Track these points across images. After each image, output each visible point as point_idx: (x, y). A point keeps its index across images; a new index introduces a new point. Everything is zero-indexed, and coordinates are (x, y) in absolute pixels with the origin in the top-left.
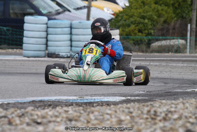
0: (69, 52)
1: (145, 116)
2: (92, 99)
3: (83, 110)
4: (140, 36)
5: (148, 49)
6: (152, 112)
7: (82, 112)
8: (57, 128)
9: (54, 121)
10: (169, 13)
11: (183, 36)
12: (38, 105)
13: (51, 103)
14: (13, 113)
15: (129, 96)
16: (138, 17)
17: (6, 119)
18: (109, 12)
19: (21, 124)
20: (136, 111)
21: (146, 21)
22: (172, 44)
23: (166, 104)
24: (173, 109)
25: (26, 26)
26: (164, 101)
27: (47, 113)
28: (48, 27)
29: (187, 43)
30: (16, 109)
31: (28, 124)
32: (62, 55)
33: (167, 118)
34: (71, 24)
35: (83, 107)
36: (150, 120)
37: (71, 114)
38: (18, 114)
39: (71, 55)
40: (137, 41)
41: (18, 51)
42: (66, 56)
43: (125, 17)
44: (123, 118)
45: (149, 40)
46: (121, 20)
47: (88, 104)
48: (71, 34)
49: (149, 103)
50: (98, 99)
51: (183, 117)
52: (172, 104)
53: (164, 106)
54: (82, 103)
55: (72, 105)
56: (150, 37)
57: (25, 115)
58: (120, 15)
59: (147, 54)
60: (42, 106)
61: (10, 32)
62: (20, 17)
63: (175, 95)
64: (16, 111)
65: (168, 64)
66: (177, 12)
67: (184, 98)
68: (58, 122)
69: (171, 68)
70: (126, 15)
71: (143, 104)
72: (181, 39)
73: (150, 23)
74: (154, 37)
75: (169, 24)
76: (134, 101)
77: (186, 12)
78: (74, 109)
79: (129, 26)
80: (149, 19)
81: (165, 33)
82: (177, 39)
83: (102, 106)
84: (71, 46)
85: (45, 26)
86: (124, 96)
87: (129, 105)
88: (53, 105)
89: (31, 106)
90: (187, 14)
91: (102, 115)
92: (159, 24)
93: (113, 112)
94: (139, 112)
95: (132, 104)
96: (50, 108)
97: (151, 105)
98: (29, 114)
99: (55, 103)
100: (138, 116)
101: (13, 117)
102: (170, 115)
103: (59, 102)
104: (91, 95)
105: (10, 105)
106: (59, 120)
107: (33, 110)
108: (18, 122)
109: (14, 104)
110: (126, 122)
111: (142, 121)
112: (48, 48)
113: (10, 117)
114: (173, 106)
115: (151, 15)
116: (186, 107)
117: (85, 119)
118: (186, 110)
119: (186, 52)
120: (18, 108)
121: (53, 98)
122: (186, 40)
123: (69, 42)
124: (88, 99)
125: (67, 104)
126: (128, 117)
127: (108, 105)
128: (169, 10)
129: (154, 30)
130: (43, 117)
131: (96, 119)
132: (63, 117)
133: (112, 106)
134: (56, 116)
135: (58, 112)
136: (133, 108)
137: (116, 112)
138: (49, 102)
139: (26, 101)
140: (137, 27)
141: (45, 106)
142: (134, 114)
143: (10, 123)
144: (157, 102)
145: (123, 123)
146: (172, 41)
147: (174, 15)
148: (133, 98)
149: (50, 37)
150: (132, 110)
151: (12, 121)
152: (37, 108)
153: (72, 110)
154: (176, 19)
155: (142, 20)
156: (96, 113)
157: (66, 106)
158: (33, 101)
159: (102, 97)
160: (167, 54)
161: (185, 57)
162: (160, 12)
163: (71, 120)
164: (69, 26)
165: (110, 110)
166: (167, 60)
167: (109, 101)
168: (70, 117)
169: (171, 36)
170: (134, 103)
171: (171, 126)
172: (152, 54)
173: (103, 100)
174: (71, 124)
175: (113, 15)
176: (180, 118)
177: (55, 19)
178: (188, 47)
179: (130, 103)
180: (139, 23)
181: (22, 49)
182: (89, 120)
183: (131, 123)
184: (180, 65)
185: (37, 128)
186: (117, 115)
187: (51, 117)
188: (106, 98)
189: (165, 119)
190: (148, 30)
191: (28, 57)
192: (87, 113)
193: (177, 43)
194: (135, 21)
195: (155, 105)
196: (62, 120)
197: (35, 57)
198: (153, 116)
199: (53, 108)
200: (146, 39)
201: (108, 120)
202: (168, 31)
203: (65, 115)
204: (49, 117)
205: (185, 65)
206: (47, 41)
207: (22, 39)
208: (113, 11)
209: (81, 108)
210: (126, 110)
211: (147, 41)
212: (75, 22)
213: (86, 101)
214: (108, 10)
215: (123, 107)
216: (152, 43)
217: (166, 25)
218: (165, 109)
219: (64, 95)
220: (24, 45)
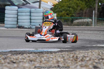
0: (30, 26)
1: (71, 59)
2: (42, 50)
3: (38, 56)
4: (67, 17)
5: (72, 24)
6: (75, 57)
7: (37, 56)
8: (24, 65)
9: (22, 62)
10: (83, 5)
11: (91, 17)
12: (13, 53)
13: (21, 52)
15: (62, 49)
16: (66, 7)
18: (51, 4)
20: (66, 56)
21: (71, 9)
22: (85, 21)
23: (82, 53)
24: (86, 55)
25: (6, 12)
26: (81, 51)
27: (18, 57)
28: (18, 12)
29: (92, 20)
30: (2, 55)
31: (8, 63)
32: (26, 27)
33: (83, 60)
34: (30, 10)
36: (74, 61)
38: (3, 58)
39: (31, 27)
40: (66, 20)
41: (2, 25)
42: (28, 28)
43: (59, 7)
44: (59, 60)
45: (72, 19)
46: (57, 8)
47: (40, 53)
48: (30, 16)
49: (73, 52)
50: (46, 50)
51: (92, 59)
52: (86, 52)
53: (81, 53)
54: (37, 52)
55: (32, 53)
56: (73, 18)
57: (7, 58)
58: (57, 6)
59: (71, 26)
60: (16, 54)
62: (3, 7)
63: (87, 48)
64: (2, 56)
65: (82, 32)
66: (87, 4)
67: (92, 50)
68: (24, 62)
69: (84, 34)
70: (60, 6)
71: (70, 52)
72: (89, 19)
73: (73, 10)
74: (75, 18)
75: (83, 11)
76: (65, 51)
77: (92, 4)
78: (33, 55)
79: (61, 11)
80: (72, 8)
81: (81, 15)
82: (87, 19)
83: (48, 53)
84: (31, 22)
85: (17, 11)
86: (59, 49)
87: (62, 53)
88: (22, 53)
89: (10, 53)
90: (92, 5)
91: (48, 58)
92: (78, 11)
93: (54, 57)
94: (68, 57)
95: (64, 52)
96: (20, 55)
97: (74, 53)
98: (9, 58)
99: (23, 52)
100: (67, 59)
102: (84, 58)
103: (25, 51)
104: (42, 48)
106: (25, 61)
107: (11, 56)
108: (3, 62)
109: (1, 52)
110: (61, 62)
111: (69, 61)
112: (18, 23)
114: (86, 53)
115: (74, 6)
116: (93, 54)
117: (39, 60)
118: (93, 56)
119: (92, 26)
120: (3, 54)
121: (22, 50)
122: (92, 19)
123: (30, 20)
124: (40, 50)
125: (29, 52)
126: (62, 60)
127: (51, 53)
128: (83, 3)
129: (75, 14)
130: (17, 59)
131: (45, 60)
132: (27, 60)
133: (53, 54)
134: (24, 59)
135: (24, 56)
136: (65, 55)
137: (56, 57)
138: (19, 51)
139: (7, 51)
140: (66, 12)
141: (17, 53)
142: (65, 58)
144: (78, 52)
145: (60, 62)
146: (84, 19)
147: (86, 6)
148: (64, 50)
149: (19, 17)
150: (64, 56)
152: (13, 55)
153: (32, 56)
154: (86, 8)
155: (68, 9)
156: (45, 57)
157: (29, 53)
158: (11, 51)
159: (48, 49)
160: (82, 27)
161: (92, 28)
162: (78, 4)
163: (31, 61)
164: (29, 12)
165: (52, 55)
166: (82, 30)
167: (51, 51)
168: (31, 59)
169: (84, 17)
170: (65, 52)
171: (85, 64)
172: (74, 27)
173: (48, 51)
174: (31, 63)
175: (53, 6)
176: (90, 60)
177: (22, 8)
178: (93, 23)
179: (63, 52)
180: (67, 10)
181: (4, 24)
182: (41, 61)
183: (63, 62)
184: (89, 32)
185: (13, 65)
186: (56, 58)
187: (21, 59)
188: (50, 49)
189: (82, 60)
190: (72, 14)
191: (7, 28)
192: (40, 57)
193: (87, 21)
194: (65, 9)
195: (76, 53)
196: (27, 61)
197: (11, 28)
198: (75, 59)
199: (22, 55)
200: (71, 18)
201: (51, 61)
202: (82, 14)
203: (28, 58)
204: (20, 59)
205: (92, 32)
206: (18, 19)
207: (4, 18)
208: (53, 4)
209: (37, 55)
210: (61, 56)
211: (71, 19)
212: (32, 10)
213: (39, 51)
214: (50, 3)
215: (59, 54)
216: (74, 21)
217: (81, 11)
218: (82, 55)
219: (27, 48)
220: (5, 21)
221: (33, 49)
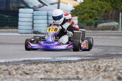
1: (93, 69)
2: (60, 59)
3: (55, 65)
5: (96, 28)
6: (97, 66)
7: (54, 67)
9: (37, 73)
10: (108, 6)
11: (117, 20)
12: (27, 62)
13: (35, 62)
14: (11, 68)
15: (83, 57)
16: (89, 9)
17: (8, 72)
18: (71, 6)
19: (17, 74)
20: (87, 66)
21: (94, 11)
22: (110, 25)
23: (106, 62)
24: (110, 65)
25: (20, 15)
27: (32, 67)
29: (119, 24)
31: (21, 74)
32: (42, 32)
34: (48, 13)
35: (55, 64)
36: (96, 71)
37: (47, 68)
38: (15, 68)
41: (15, 30)
42: (45, 33)
44: (79, 70)
46: (78, 11)
47: (58, 62)
48: (48, 19)
50: (64, 59)
51: (116, 69)
54: (54, 61)
55: (48, 63)
56: (97, 21)
57: (19, 69)
58: (78, 7)
59: (95, 31)
60: (30, 63)
61: (10, 18)
62: (16, 9)
63: (112, 56)
64: (13, 66)
65: (108, 37)
66: (113, 5)
67: (117, 58)
68: (39, 73)
70: (82, 8)
71: (92, 61)
72: (116, 22)
73: (96, 12)
74: (99, 21)
77: (119, 5)
78: (49, 65)
79: (83, 14)
80: (96, 10)
81: (106, 18)
83: (67, 63)
85: (32, 14)
86: (80, 57)
87: (83, 62)
89: (23, 63)
90: (119, 7)
91: (66, 69)
92: (102, 13)
93: (73, 67)
94: (89, 66)
95: (85, 61)
96: (35, 65)
97: (96, 62)
98: (21, 68)
99: (38, 61)
100: (88, 69)
101: (11, 70)
102: (108, 68)
103: (40, 61)
104: (60, 57)
105: (10, 63)
106: (40, 71)
108: (15, 73)
109: (13, 62)
110: (81, 72)
111: (91, 72)
112: (34, 28)
113: (10, 70)
114: (110, 62)
115: (97, 8)
116: (118, 63)
117: (56, 71)
118: (118, 65)
119: (119, 30)
120: (15, 64)
121: (36, 59)
123: (47, 24)
124: (58, 59)
125: (45, 62)
126: (82, 70)
127: (70, 62)
128: (108, 4)
129: (99, 16)
130: (30, 70)
131: (63, 71)
132: (42, 70)
133: (73, 63)
134: (38, 70)
135: (39, 67)
136: (86, 64)
137: (75, 66)
138: (34, 61)
139: (20, 60)
140: (88, 15)
141: (32, 63)
142: (86, 68)
143: (10, 74)
145: (79, 73)
146: (110, 23)
147: (111, 7)
148: (86, 58)
149: (35, 21)
150: (84, 65)
151: (11, 72)
152: (27, 65)
154: (112, 9)
156: (63, 68)
158: (24, 60)
161: (118, 33)
162: (103, 5)
163: (47, 72)
164: (47, 15)
165: (71, 65)
166: (107, 35)
167: (71, 60)
168: (47, 70)
169: (110, 20)
171: (108, 75)
172: (98, 31)
174: (47, 74)
175: (74, 7)
176: (114, 70)
177: (38, 10)
178: (120, 27)
180: (90, 12)
181: (18, 29)
182: (58, 72)
183: (84, 73)
185: (26, 77)
186: (76, 68)
189: (105, 71)
191: (22, 34)
192: (57, 67)
193: (113, 24)
194: (87, 11)
195: (99, 62)
196: (41, 72)
198: (97, 69)
199: (36, 65)
201: (70, 71)
202: (108, 17)
204: (34, 70)
207: (18, 23)
208: (74, 5)
209: (53, 64)
210: (81, 66)
211: (95, 23)
212: (50, 12)
213: (56, 60)
215: (79, 64)
216: (98, 24)
218: (105, 65)
219: (44, 57)
220: (19, 26)
221: (50, 58)
